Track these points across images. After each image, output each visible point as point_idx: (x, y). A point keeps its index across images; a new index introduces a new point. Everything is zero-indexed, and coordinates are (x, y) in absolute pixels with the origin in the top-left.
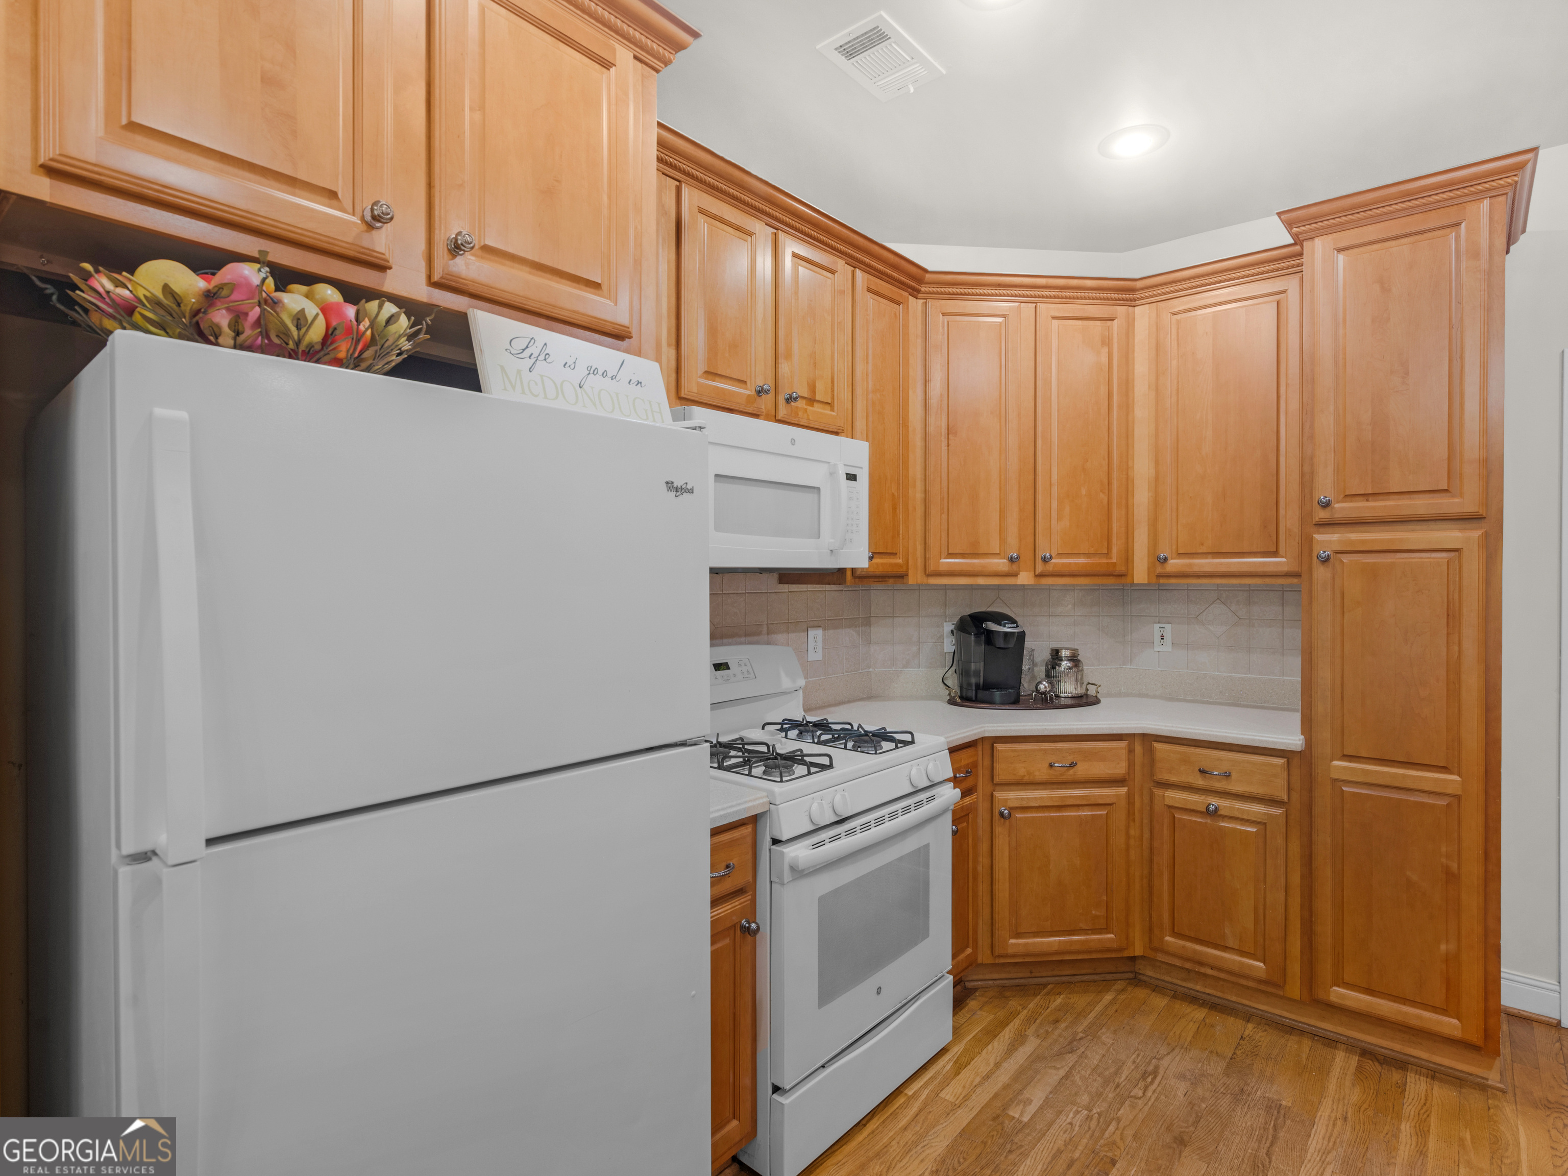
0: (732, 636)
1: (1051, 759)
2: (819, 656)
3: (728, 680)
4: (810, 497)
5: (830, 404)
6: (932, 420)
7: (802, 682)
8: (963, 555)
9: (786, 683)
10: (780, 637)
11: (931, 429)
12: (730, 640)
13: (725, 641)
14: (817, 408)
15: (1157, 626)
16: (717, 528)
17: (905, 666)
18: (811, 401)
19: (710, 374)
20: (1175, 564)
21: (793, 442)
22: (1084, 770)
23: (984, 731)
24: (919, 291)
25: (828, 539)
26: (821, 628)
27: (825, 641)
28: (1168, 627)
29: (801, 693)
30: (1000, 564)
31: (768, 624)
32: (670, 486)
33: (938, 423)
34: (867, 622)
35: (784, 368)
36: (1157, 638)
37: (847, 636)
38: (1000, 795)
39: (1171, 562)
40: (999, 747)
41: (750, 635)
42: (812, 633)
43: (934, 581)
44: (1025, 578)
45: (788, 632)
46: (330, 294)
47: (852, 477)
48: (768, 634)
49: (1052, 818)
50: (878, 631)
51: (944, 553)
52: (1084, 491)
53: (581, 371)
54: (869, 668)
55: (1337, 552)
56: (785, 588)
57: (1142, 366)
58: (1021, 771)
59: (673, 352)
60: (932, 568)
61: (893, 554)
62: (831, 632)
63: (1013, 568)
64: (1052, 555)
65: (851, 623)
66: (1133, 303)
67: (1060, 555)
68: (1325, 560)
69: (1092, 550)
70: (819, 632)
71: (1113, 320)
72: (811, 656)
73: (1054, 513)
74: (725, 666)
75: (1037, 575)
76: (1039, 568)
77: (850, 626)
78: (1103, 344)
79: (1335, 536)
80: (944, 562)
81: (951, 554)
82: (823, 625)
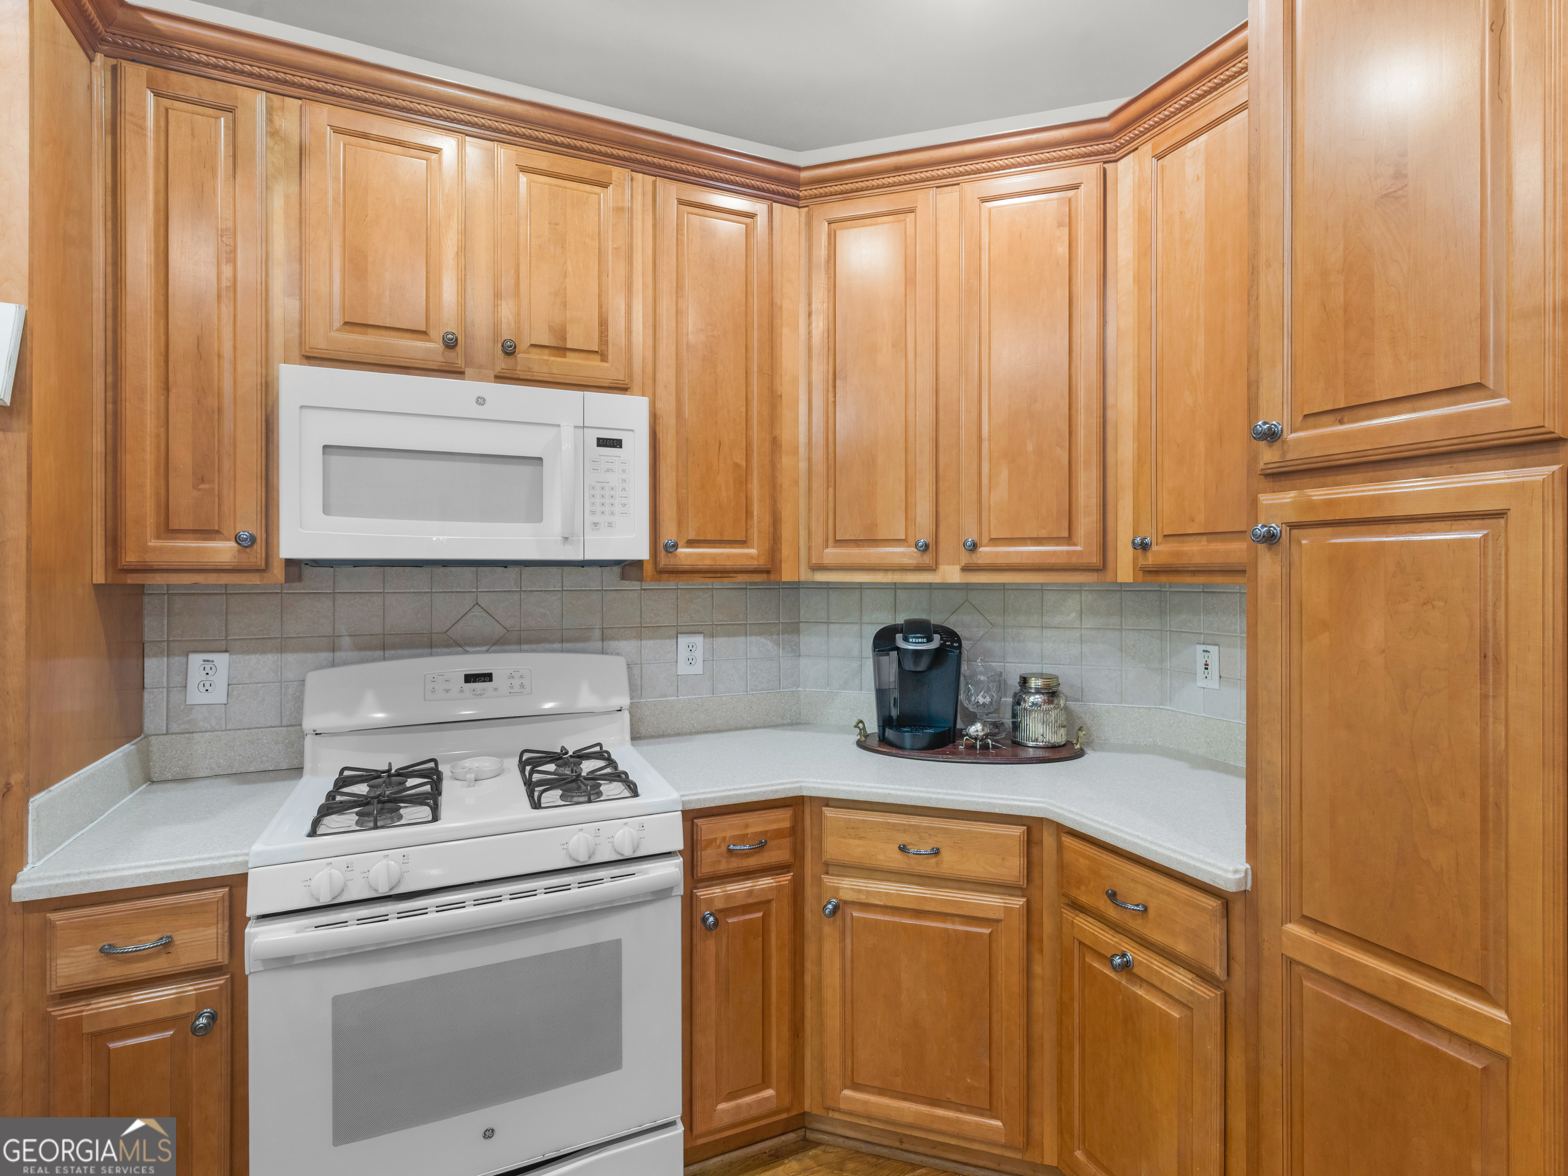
0: (539, 641)
1: (905, 839)
3: (480, 695)
4: (520, 470)
5: (602, 355)
7: (626, 701)
8: (857, 543)
9: (587, 700)
12: (534, 646)
13: (524, 647)
14: (572, 359)
15: (1201, 648)
16: (326, 511)
18: (561, 350)
20: (1161, 552)
22: (950, 862)
23: (801, 788)
24: (798, 198)
26: (702, 635)
27: (710, 650)
28: (1214, 650)
29: (626, 715)
30: (906, 553)
31: (602, 629)
34: (794, 628)
36: (1200, 667)
38: (829, 881)
39: (1155, 548)
40: (828, 812)
41: (568, 641)
42: (684, 641)
43: (821, 577)
44: (951, 573)
45: (640, 638)
47: (610, 443)
48: (603, 640)
49: (904, 926)
50: (810, 641)
51: (834, 541)
52: (1030, 447)
54: (798, 686)
55: (1293, 526)
58: (855, 849)
60: (814, 562)
61: (743, 543)
62: (721, 640)
63: (927, 559)
64: (985, 540)
65: (764, 629)
66: (1112, 157)
67: (994, 541)
68: (1270, 539)
69: (1043, 533)
70: (698, 640)
71: (1076, 187)
72: (683, 668)
73: (985, 481)
74: (488, 677)
75: (966, 569)
76: (965, 558)
77: (760, 634)
78: (1060, 225)
79: (1288, 497)
80: (832, 554)
81: (839, 543)
82: (710, 631)
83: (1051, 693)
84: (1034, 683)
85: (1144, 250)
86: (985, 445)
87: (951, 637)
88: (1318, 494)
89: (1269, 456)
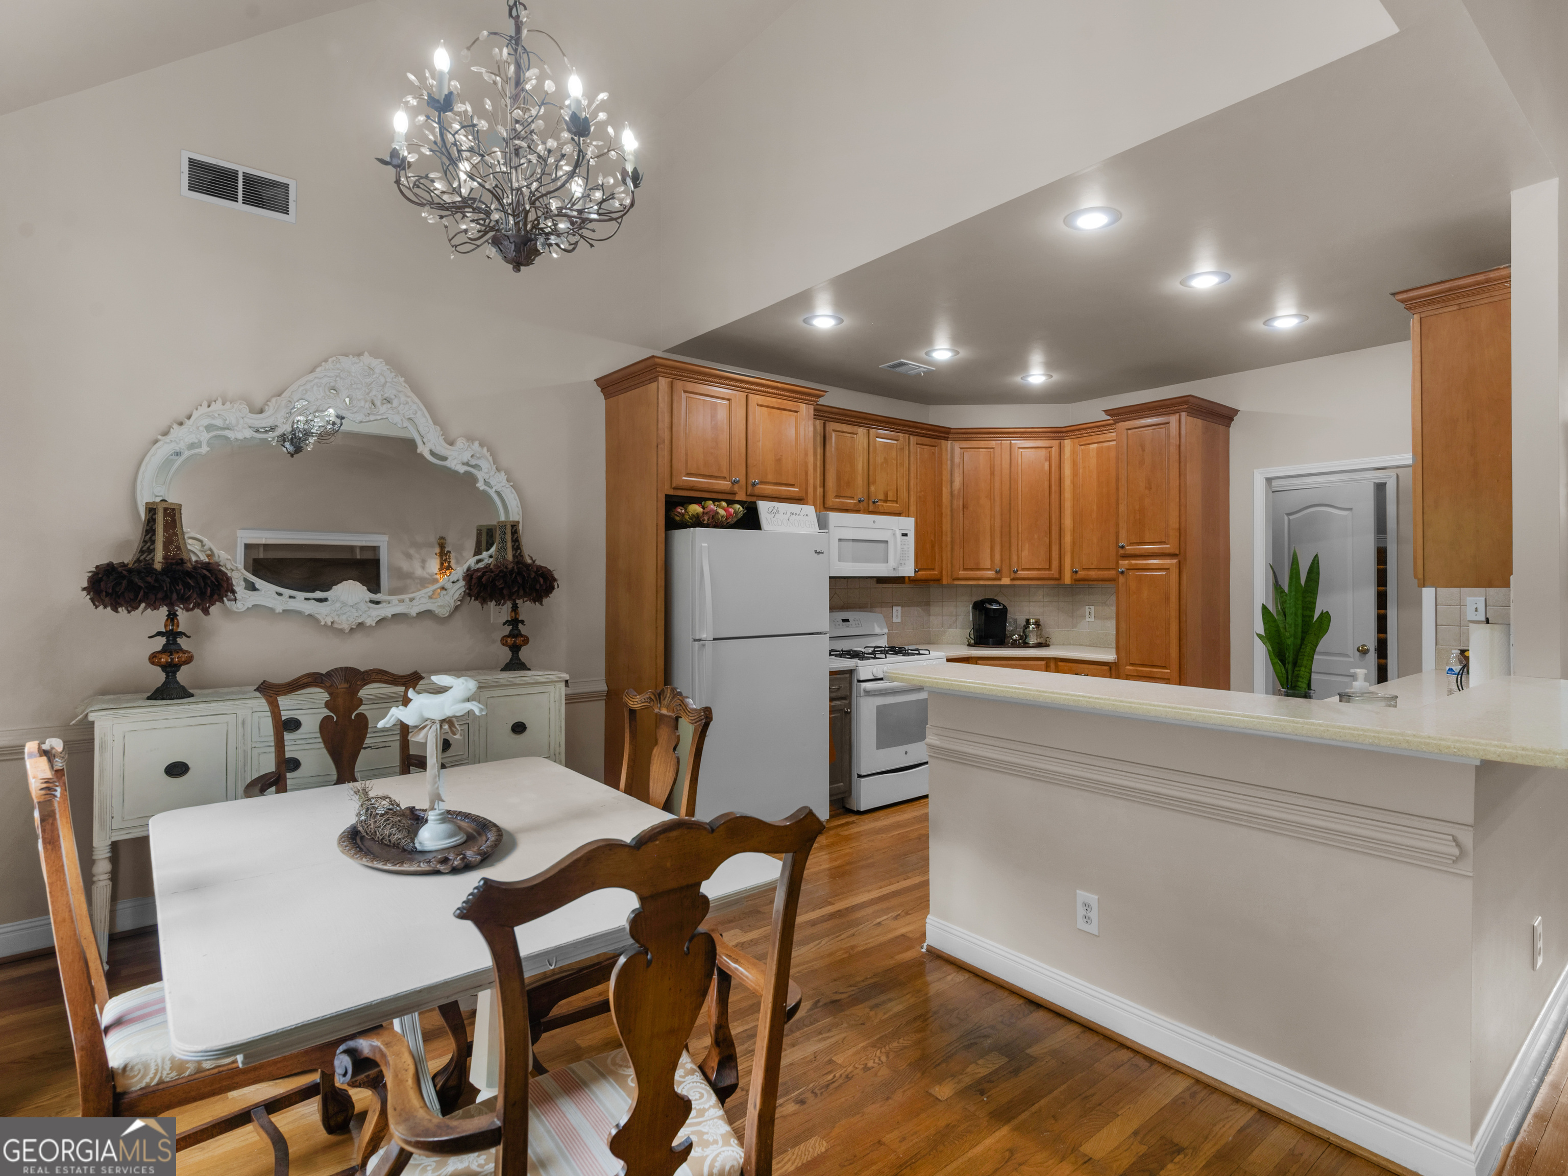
2: (899, 620)
3: (848, 626)
4: (883, 545)
5: (896, 502)
6: (955, 502)
7: (886, 631)
8: (972, 570)
9: (877, 630)
10: (877, 609)
11: (955, 506)
12: (851, 609)
13: (848, 609)
14: (889, 504)
15: (1087, 607)
16: (839, 560)
17: (949, 628)
18: (886, 501)
19: (837, 497)
20: (1082, 574)
21: (874, 522)
24: (947, 439)
25: (892, 563)
26: (900, 606)
27: (902, 613)
28: (1092, 608)
29: (886, 636)
30: (991, 573)
31: (871, 603)
32: (816, 552)
33: (958, 503)
34: (928, 604)
35: (873, 488)
36: (1088, 614)
37: (916, 611)
39: (1079, 573)
41: (861, 608)
42: (895, 608)
43: (956, 582)
44: (1006, 581)
45: (881, 607)
46: (724, 504)
47: (905, 535)
48: (871, 608)
50: (935, 609)
51: (962, 569)
53: (789, 514)
54: (929, 629)
55: (1128, 569)
56: (880, 586)
57: (1067, 471)
59: (822, 489)
60: (955, 576)
61: (933, 569)
62: (906, 608)
63: (999, 576)
64: (1020, 569)
65: (918, 604)
66: (1063, 438)
67: (1023, 570)
68: (1122, 572)
69: (1040, 567)
70: (899, 608)
71: (1051, 447)
72: (895, 620)
73: (1020, 548)
74: (847, 621)
75: (1012, 580)
76: (1012, 576)
77: (918, 606)
78: (1046, 460)
79: (1126, 562)
80: (962, 573)
81: (965, 569)
82: (902, 605)
83: (1037, 624)
84: (1032, 621)
85: (1075, 474)
86: (1020, 536)
87: (1004, 606)
88: (1133, 562)
89: (1122, 552)
